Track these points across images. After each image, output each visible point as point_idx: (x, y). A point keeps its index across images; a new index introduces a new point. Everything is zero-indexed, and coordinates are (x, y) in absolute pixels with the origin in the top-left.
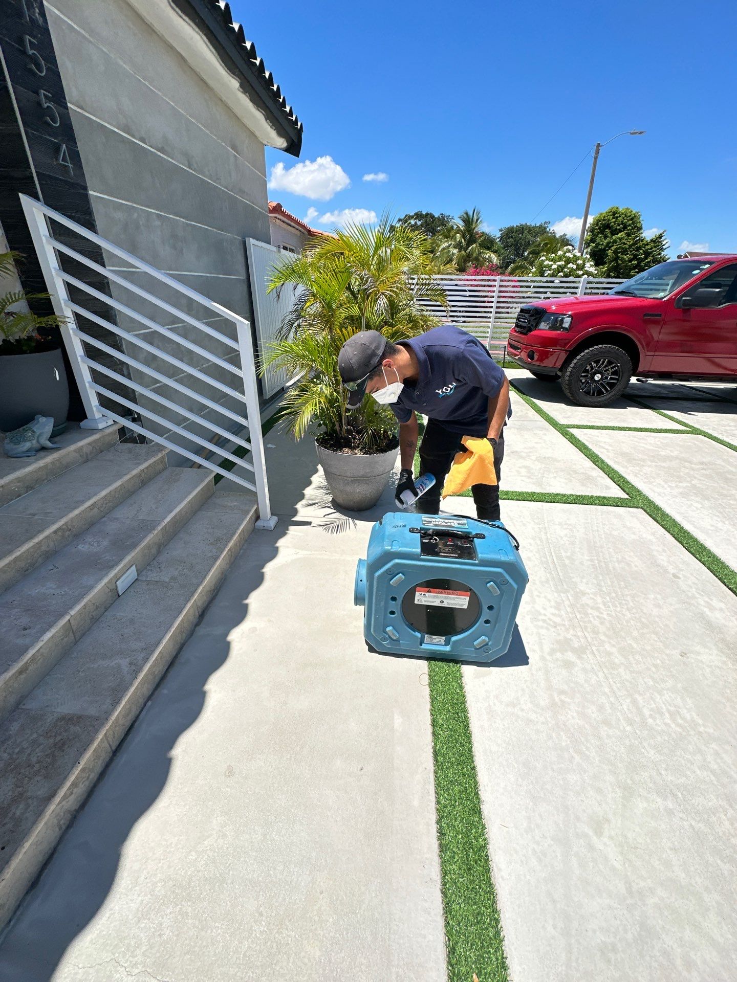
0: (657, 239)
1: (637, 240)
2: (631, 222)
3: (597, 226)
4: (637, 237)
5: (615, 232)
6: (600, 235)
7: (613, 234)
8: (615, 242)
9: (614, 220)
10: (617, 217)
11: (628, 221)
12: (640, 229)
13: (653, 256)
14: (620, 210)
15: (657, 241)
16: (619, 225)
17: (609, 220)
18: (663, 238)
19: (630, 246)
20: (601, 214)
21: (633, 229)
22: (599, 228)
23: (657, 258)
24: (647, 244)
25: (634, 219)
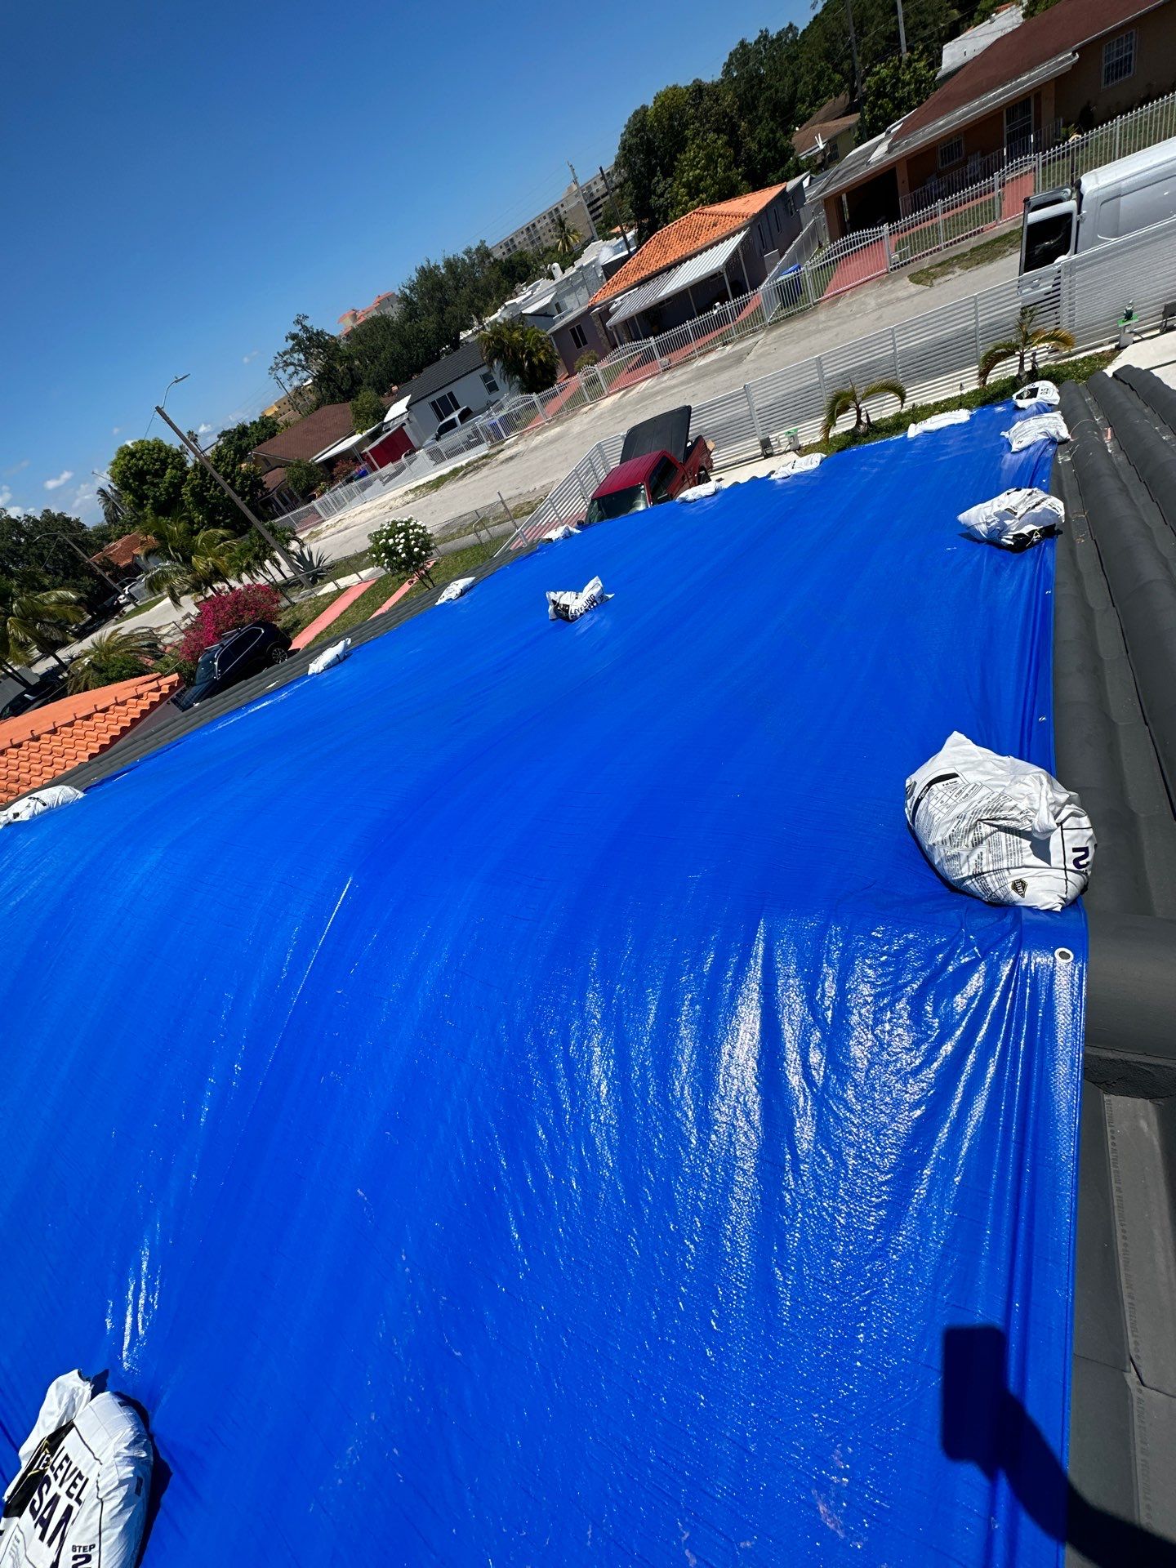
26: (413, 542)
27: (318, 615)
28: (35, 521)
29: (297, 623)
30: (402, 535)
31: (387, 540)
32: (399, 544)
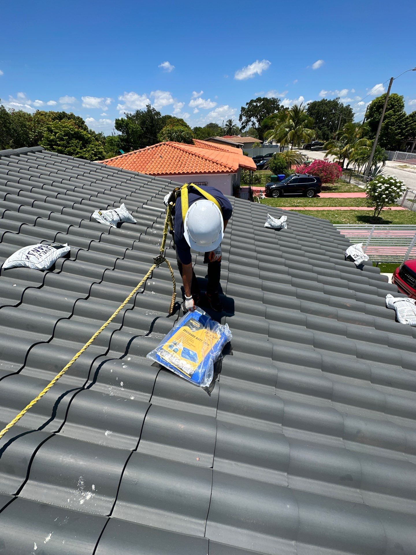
1: (401, 116)
2: (397, 103)
3: (375, 106)
4: (400, 111)
6: (377, 112)
12: (403, 107)
14: (390, 95)
16: (389, 105)
17: (382, 102)
21: (398, 107)
24: (407, 119)
25: (399, 101)
26: (387, 192)
27: (345, 192)
28: (343, 107)
29: (335, 189)
30: (387, 185)
31: (379, 183)
32: (381, 189)
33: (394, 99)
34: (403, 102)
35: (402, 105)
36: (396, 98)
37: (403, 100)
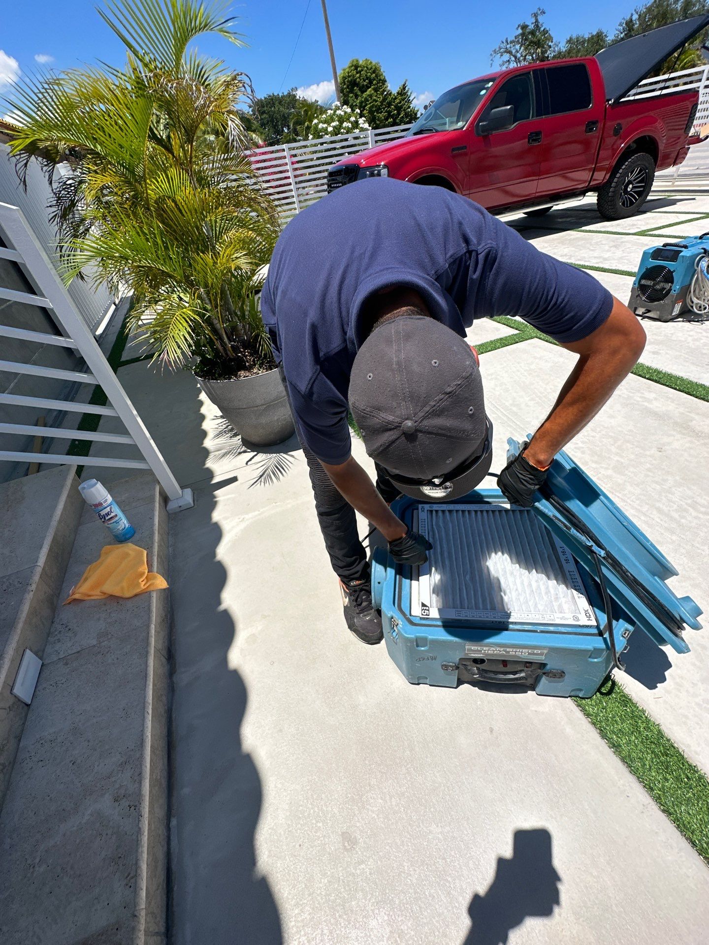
0: (402, 91)
1: (386, 95)
2: (374, 75)
3: (345, 85)
4: (384, 91)
5: (363, 89)
6: (351, 95)
7: (363, 92)
8: (366, 100)
9: (358, 75)
10: (360, 72)
11: (372, 74)
12: (384, 81)
13: (404, 110)
14: (361, 62)
15: (403, 93)
16: (364, 81)
17: (354, 76)
18: (407, 89)
19: (382, 102)
20: (344, 70)
21: (378, 83)
22: (348, 87)
23: (409, 112)
24: (396, 98)
25: (375, 71)
33: (367, 68)
34: (382, 75)
35: (382, 78)
36: (369, 67)
37: (382, 70)
